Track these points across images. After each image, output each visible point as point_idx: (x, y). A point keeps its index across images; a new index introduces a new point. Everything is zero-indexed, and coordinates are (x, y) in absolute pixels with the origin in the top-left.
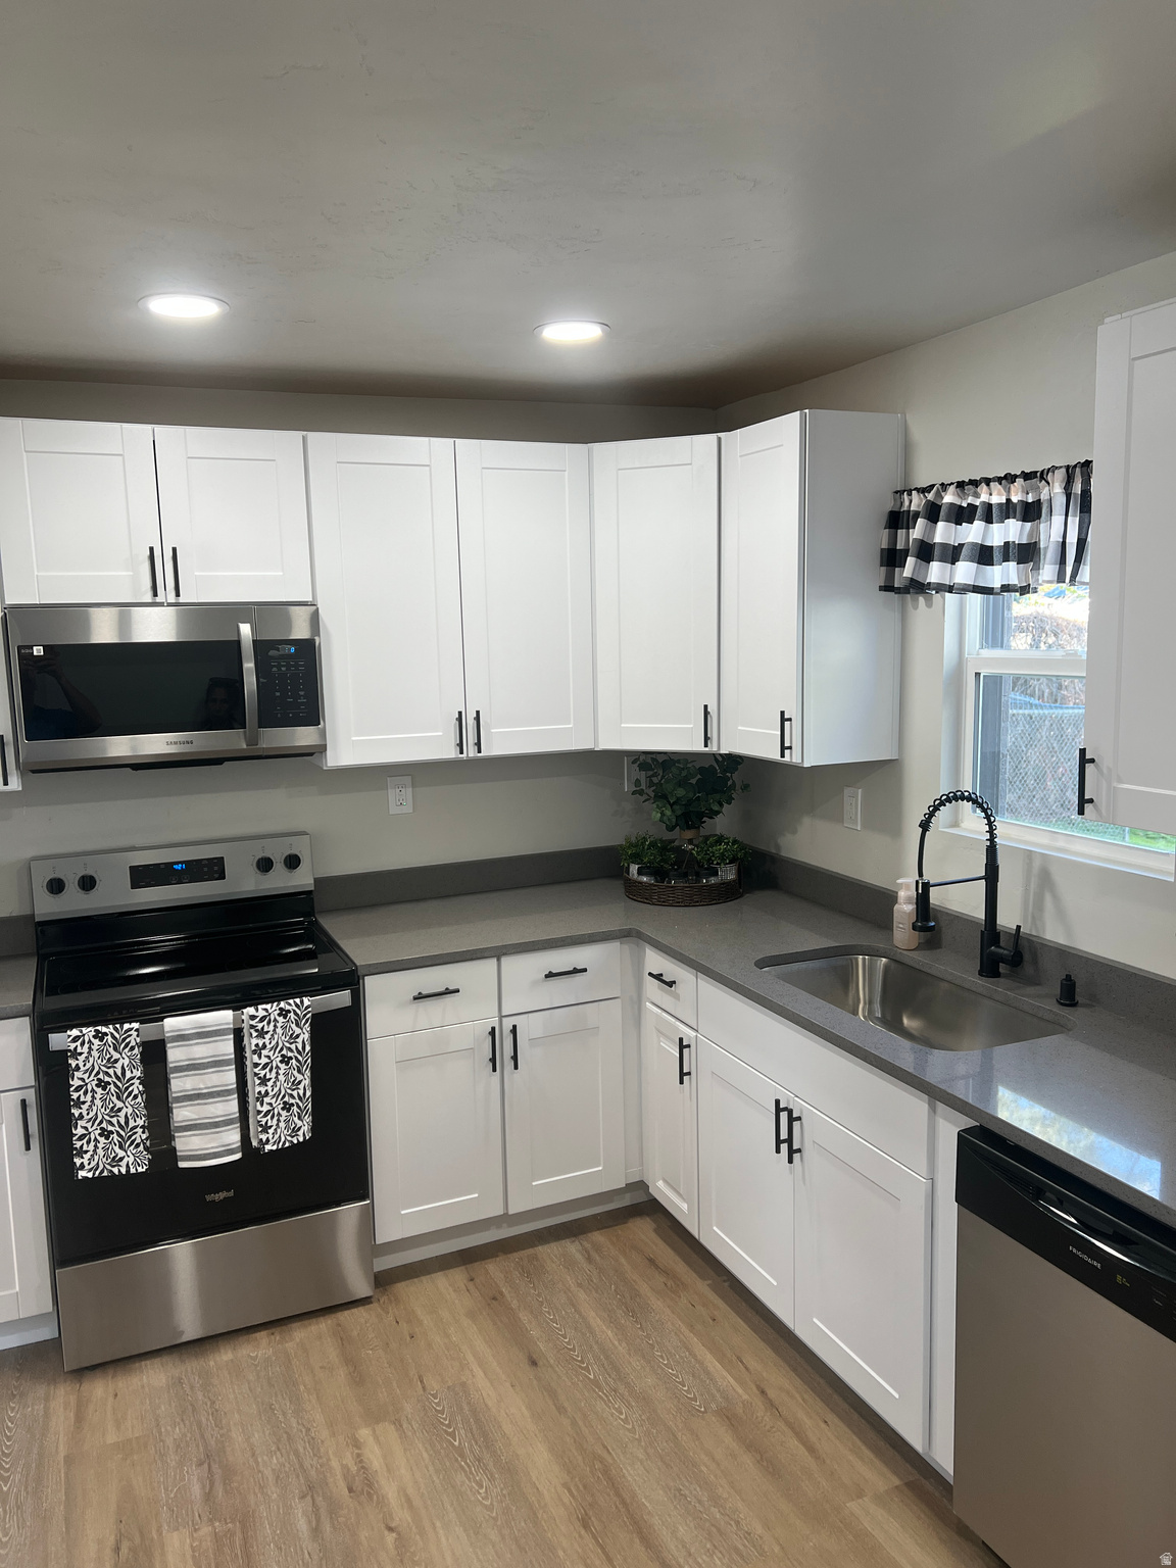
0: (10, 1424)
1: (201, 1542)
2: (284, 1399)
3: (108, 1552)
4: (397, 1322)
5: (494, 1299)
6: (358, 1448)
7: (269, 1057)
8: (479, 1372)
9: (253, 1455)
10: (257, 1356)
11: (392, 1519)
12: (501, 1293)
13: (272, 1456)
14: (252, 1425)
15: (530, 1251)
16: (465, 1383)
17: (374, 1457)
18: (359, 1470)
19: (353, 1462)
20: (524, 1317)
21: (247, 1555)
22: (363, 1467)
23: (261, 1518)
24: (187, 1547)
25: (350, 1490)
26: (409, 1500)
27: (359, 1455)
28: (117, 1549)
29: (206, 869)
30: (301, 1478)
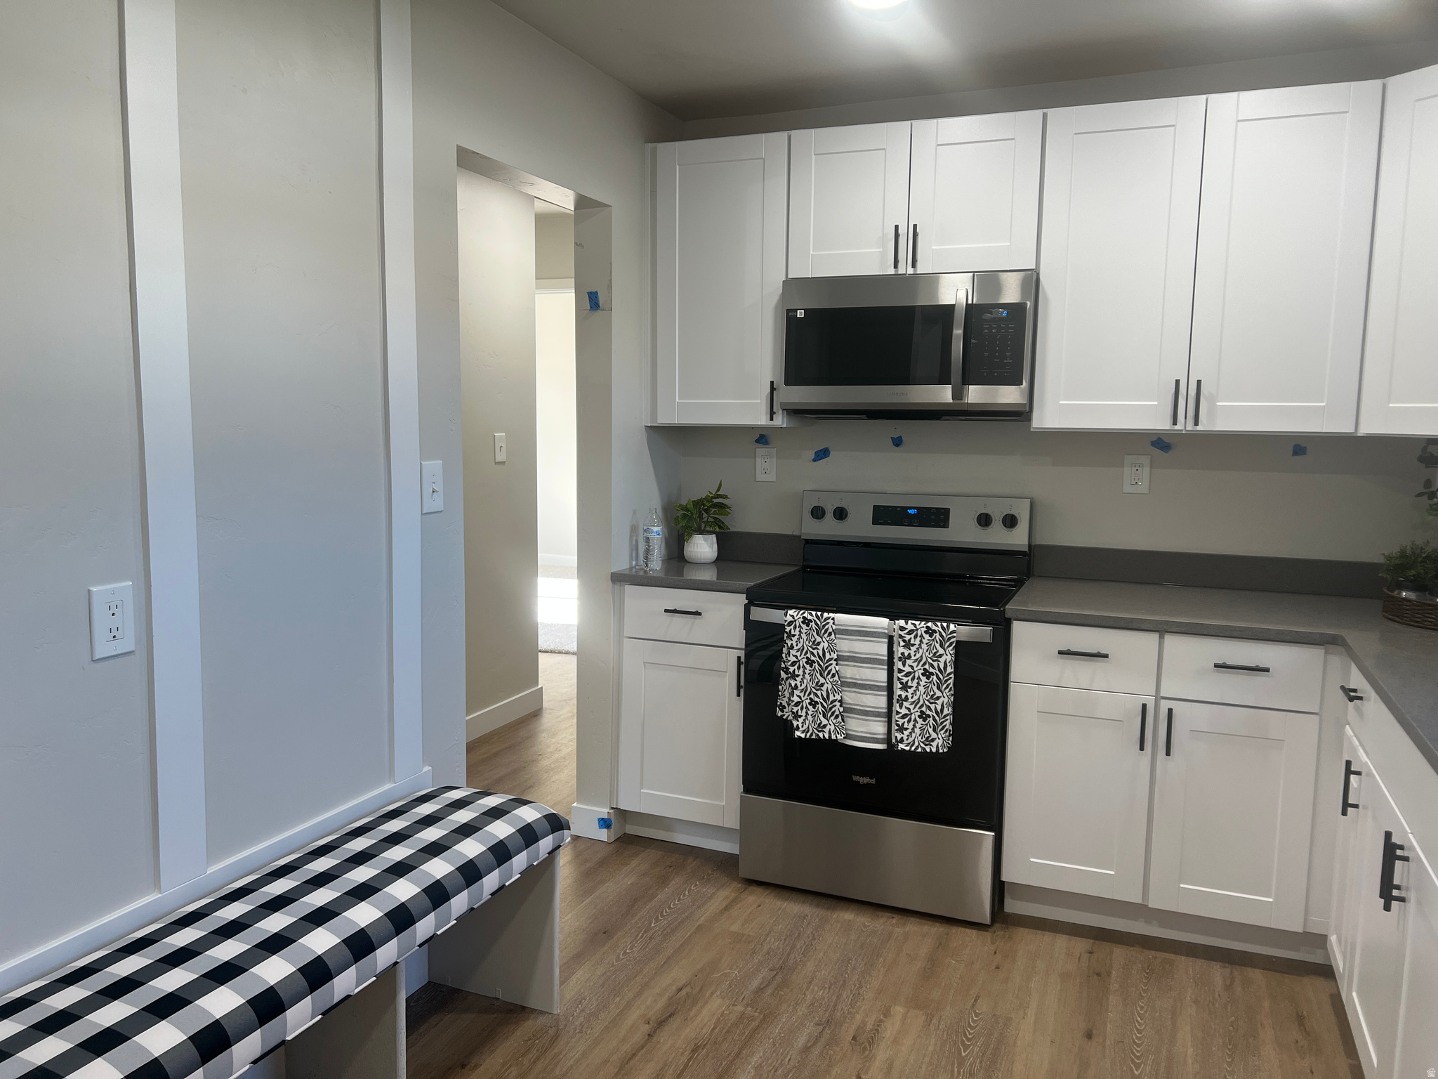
0: (687, 892)
1: (730, 1013)
2: (863, 960)
3: (674, 988)
4: (995, 953)
5: (1098, 975)
6: (885, 1016)
7: (912, 667)
8: (1031, 1016)
9: (810, 982)
10: (869, 926)
11: (867, 1073)
12: (1109, 974)
13: (821, 990)
14: (826, 965)
15: (1172, 956)
16: (1011, 1018)
17: (890, 1029)
18: (871, 1030)
19: (873, 1023)
20: (1113, 1000)
21: (751, 1036)
22: (877, 1030)
23: (780, 1020)
24: (720, 1011)
25: (854, 1038)
26: (890, 1067)
27: (881, 1021)
28: (680, 990)
29: (933, 517)
30: (828, 1013)
